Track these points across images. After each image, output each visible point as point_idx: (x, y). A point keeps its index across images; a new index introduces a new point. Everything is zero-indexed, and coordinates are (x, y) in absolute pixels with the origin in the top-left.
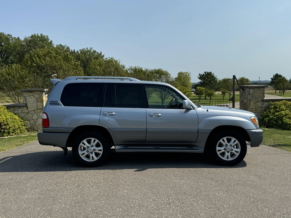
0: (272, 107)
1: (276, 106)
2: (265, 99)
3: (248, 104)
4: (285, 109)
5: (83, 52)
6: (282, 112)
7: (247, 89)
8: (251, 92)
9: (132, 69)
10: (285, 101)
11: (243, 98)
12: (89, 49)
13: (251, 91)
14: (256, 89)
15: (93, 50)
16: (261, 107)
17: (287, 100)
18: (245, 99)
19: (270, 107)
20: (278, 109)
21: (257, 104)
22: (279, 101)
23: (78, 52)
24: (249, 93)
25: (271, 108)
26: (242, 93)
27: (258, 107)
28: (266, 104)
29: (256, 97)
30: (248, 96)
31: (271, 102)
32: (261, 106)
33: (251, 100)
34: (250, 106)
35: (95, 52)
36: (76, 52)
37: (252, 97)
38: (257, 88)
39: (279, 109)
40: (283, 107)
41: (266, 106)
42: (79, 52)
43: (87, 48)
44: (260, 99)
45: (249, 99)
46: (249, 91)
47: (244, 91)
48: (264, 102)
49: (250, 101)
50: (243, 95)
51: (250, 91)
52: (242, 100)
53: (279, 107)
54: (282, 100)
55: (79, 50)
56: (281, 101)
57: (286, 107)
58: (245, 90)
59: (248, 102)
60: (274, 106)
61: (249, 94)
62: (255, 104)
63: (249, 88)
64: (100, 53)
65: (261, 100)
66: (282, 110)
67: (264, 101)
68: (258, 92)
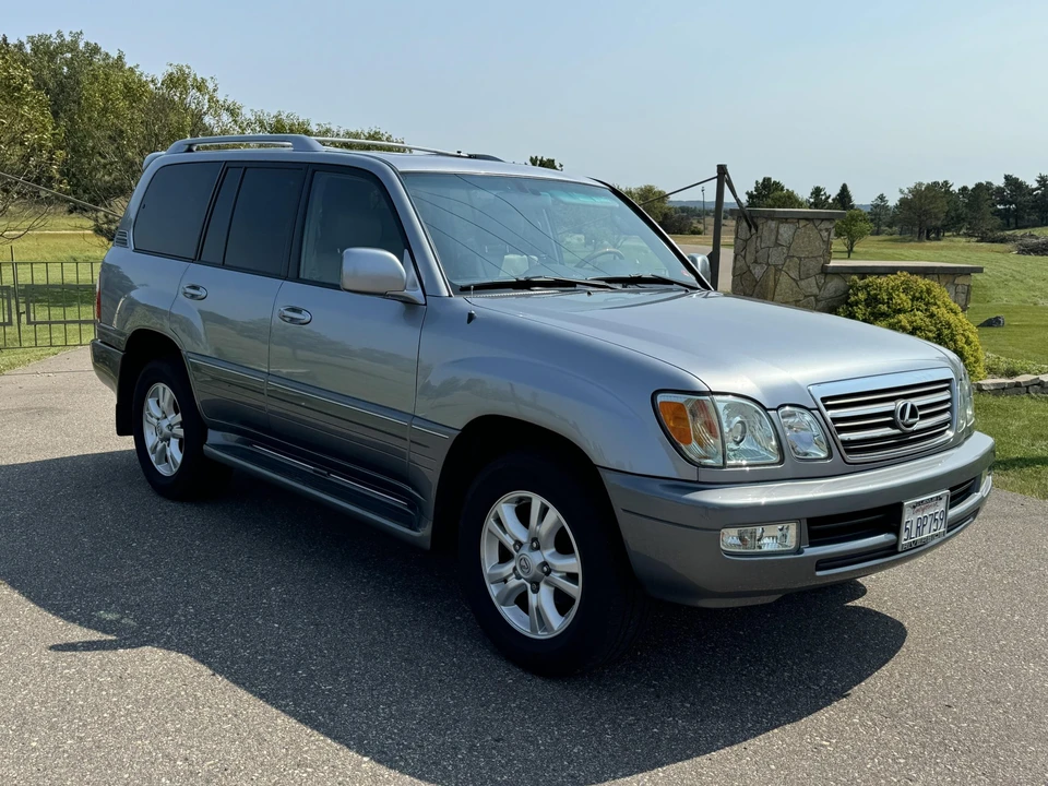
0: (862, 296)
1: (876, 295)
2: (833, 263)
3: (771, 283)
4: (908, 305)
5: (45, 50)
6: (901, 317)
7: (770, 222)
8: (785, 236)
9: (262, 124)
10: (905, 273)
11: (750, 258)
12: (68, 39)
13: (786, 231)
14: (802, 223)
15: (87, 44)
16: (815, 296)
17: (913, 271)
18: (756, 262)
19: (852, 299)
20: (884, 308)
21: (802, 283)
22: (885, 274)
23: (20, 46)
24: (777, 239)
25: (857, 303)
26: (746, 241)
27: (806, 296)
28: (834, 285)
29: (800, 258)
30: (773, 252)
31: (855, 277)
32: (816, 291)
33: (781, 270)
34: (778, 290)
35: (95, 50)
36: (16, 46)
37: (788, 257)
38: (807, 219)
39: (889, 307)
40: (903, 299)
41: (835, 292)
42: (28, 48)
43: (59, 32)
44: (814, 266)
45: (775, 266)
46: (778, 232)
47: (753, 231)
48: (829, 277)
49: (778, 270)
50: (751, 249)
51: (781, 231)
52: (745, 269)
53: (886, 297)
54: (893, 270)
55: (24, 40)
56: (892, 274)
57: (912, 300)
58: (760, 227)
59: (772, 277)
60: (868, 293)
61: (777, 244)
62: (794, 284)
63: (778, 219)
64: (115, 55)
65: (817, 270)
66: (900, 311)
67: (826, 272)
68: (809, 237)
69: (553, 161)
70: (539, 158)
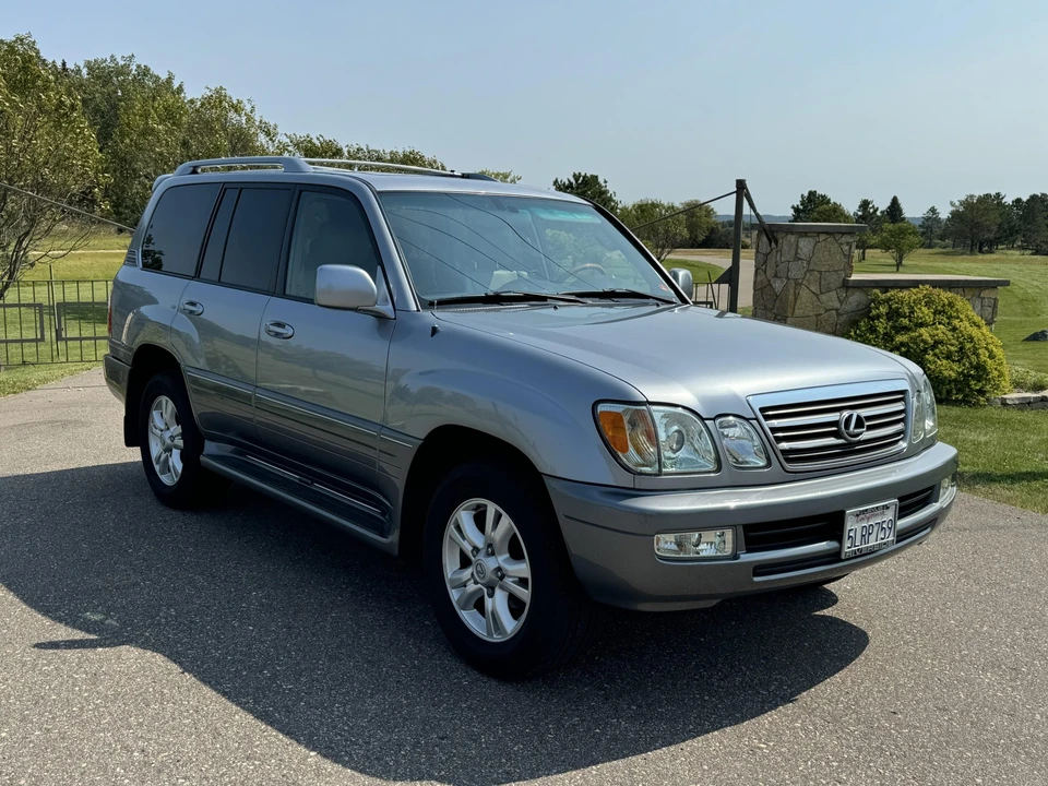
0: (883, 310)
1: (898, 308)
2: (854, 277)
3: (791, 297)
4: (930, 319)
6: (923, 330)
7: (789, 236)
8: (805, 250)
10: (927, 287)
11: (770, 272)
13: (806, 245)
14: (822, 237)
16: (837, 310)
17: (935, 284)
18: (776, 276)
19: (874, 312)
20: (905, 321)
21: (823, 297)
22: (907, 288)
24: (796, 253)
25: (878, 317)
26: (767, 255)
27: (827, 310)
28: (856, 298)
29: (820, 272)
30: (793, 266)
31: (877, 291)
32: (837, 305)
33: (802, 284)
34: (798, 304)
37: (808, 271)
38: (827, 233)
39: (910, 321)
40: (925, 313)
41: (858, 305)
44: (835, 280)
45: (795, 280)
46: (797, 246)
47: (773, 245)
48: (850, 290)
49: (798, 284)
50: (771, 261)
51: (801, 245)
52: (766, 283)
53: (907, 311)
54: (915, 284)
56: (914, 287)
57: (934, 314)
58: (780, 241)
59: (792, 291)
60: (890, 307)
61: (797, 258)
62: (815, 298)
63: (797, 233)
65: (839, 284)
66: (921, 325)
67: (847, 286)
68: (830, 251)
69: (597, 177)
70: (583, 174)
